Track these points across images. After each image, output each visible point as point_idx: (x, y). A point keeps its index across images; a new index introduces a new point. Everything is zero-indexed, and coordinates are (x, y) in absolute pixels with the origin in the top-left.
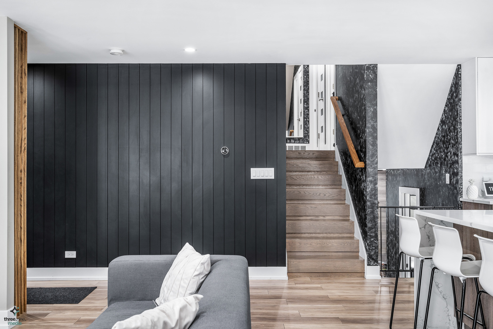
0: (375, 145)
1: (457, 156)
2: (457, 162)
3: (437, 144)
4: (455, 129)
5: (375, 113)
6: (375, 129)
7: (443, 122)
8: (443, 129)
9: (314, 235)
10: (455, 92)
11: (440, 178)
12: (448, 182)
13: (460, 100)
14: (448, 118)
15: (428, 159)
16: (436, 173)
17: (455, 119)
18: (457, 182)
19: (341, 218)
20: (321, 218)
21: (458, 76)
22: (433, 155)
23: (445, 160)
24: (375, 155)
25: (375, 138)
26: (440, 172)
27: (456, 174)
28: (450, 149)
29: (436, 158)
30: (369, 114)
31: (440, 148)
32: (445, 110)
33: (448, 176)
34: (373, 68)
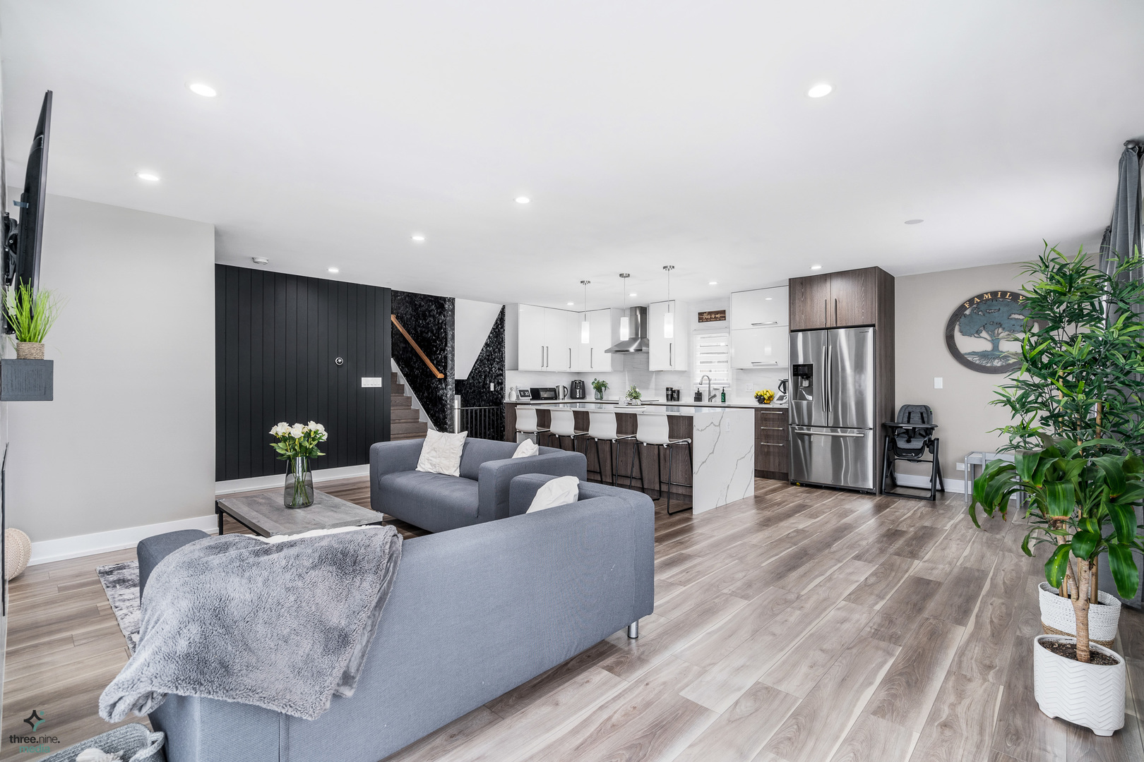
0: (453, 360)
1: (502, 370)
2: (502, 375)
3: (481, 361)
4: (500, 351)
5: (453, 336)
6: (453, 348)
7: (487, 345)
8: (487, 350)
9: (397, 436)
10: (501, 324)
11: (484, 387)
12: (492, 389)
13: (504, 330)
14: (493, 342)
15: (471, 372)
16: (480, 383)
17: (500, 344)
18: (502, 389)
19: (412, 421)
20: (397, 421)
21: (502, 312)
22: (476, 369)
23: (489, 373)
24: (453, 368)
25: (453, 355)
26: (484, 382)
27: (500, 384)
28: (495, 364)
29: (480, 372)
30: (450, 336)
31: (484, 364)
32: (489, 336)
33: (492, 385)
34: (452, 301)
